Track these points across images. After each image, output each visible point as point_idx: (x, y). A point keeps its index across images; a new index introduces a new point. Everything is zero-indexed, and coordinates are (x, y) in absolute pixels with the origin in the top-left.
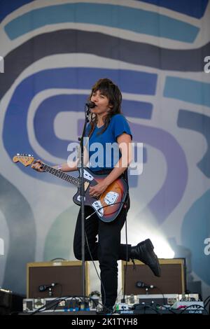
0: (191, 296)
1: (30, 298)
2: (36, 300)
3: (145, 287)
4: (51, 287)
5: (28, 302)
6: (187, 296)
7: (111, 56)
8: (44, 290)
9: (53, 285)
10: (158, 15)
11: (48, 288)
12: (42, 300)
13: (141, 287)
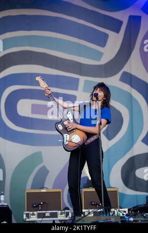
0: (123, 209)
1: (27, 211)
2: (31, 213)
3: (96, 205)
4: (41, 204)
5: (26, 214)
6: (121, 209)
7: (51, 67)
8: (36, 206)
9: (42, 203)
10: (79, 44)
11: (38, 205)
12: (35, 212)
13: (94, 205)
